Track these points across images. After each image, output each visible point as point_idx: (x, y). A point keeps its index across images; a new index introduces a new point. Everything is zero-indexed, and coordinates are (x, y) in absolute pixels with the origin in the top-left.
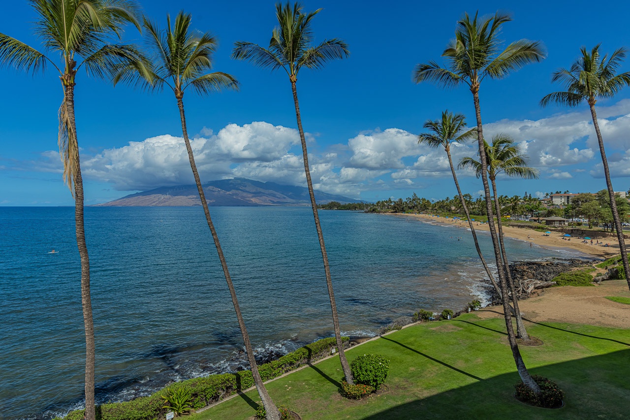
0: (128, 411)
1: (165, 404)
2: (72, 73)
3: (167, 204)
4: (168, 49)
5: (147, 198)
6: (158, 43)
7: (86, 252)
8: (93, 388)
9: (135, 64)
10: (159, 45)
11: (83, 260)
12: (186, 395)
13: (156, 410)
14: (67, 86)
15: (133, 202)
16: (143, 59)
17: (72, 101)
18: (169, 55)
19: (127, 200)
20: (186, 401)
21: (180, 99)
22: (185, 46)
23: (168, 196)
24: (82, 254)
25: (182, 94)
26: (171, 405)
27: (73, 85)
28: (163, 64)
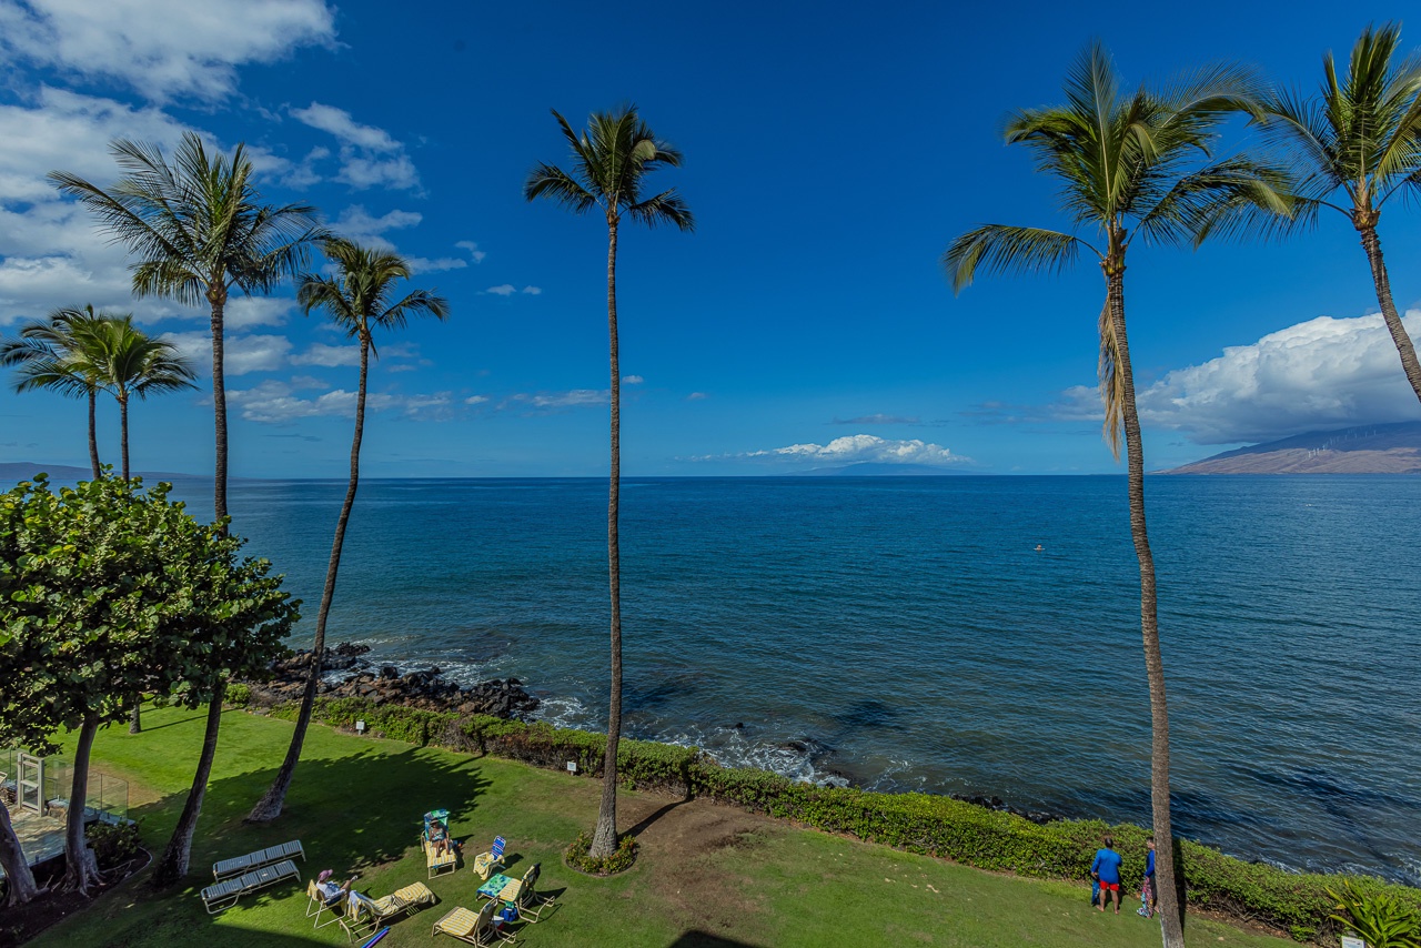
0: (1241, 879)
1: (1339, 912)
2: (1119, 251)
3: (1323, 468)
4: (1329, 130)
5: (1270, 456)
6: (1298, 130)
7: (1149, 554)
8: (1166, 800)
9: (1247, 191)
10: (1302, 133)
11: (1143, 568)
12: (1402, 920)
13: (1311, 912)
14: (1111, 276)
15: (1234, 466)
16: (1264, 173)
17: (1120, 299)
18: (1333, 142)
19: (1221, 462)
20: (1404, 935)
21: (1368, 231)
22: (1383, 101)
23: (1325, 452)
24: (1142, 558)
25: (1374, 217)
26: (1356, 922)
27: (1120, 271)
28: (1317, 168)
